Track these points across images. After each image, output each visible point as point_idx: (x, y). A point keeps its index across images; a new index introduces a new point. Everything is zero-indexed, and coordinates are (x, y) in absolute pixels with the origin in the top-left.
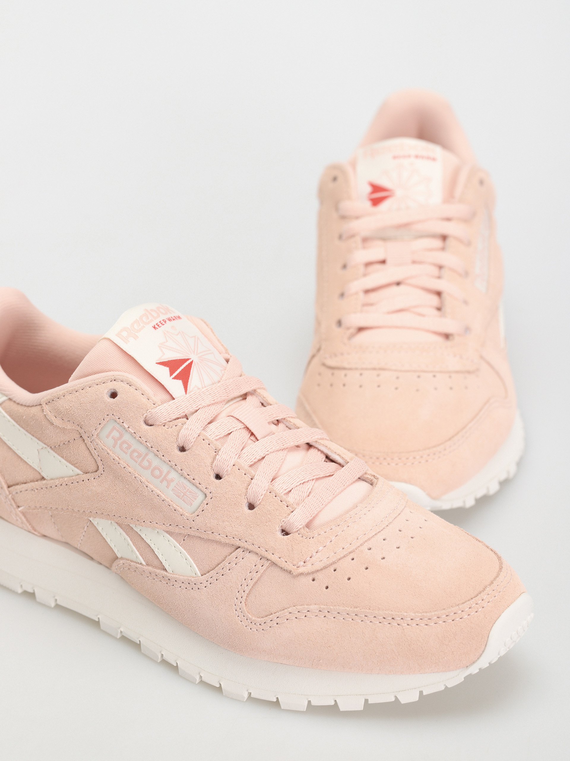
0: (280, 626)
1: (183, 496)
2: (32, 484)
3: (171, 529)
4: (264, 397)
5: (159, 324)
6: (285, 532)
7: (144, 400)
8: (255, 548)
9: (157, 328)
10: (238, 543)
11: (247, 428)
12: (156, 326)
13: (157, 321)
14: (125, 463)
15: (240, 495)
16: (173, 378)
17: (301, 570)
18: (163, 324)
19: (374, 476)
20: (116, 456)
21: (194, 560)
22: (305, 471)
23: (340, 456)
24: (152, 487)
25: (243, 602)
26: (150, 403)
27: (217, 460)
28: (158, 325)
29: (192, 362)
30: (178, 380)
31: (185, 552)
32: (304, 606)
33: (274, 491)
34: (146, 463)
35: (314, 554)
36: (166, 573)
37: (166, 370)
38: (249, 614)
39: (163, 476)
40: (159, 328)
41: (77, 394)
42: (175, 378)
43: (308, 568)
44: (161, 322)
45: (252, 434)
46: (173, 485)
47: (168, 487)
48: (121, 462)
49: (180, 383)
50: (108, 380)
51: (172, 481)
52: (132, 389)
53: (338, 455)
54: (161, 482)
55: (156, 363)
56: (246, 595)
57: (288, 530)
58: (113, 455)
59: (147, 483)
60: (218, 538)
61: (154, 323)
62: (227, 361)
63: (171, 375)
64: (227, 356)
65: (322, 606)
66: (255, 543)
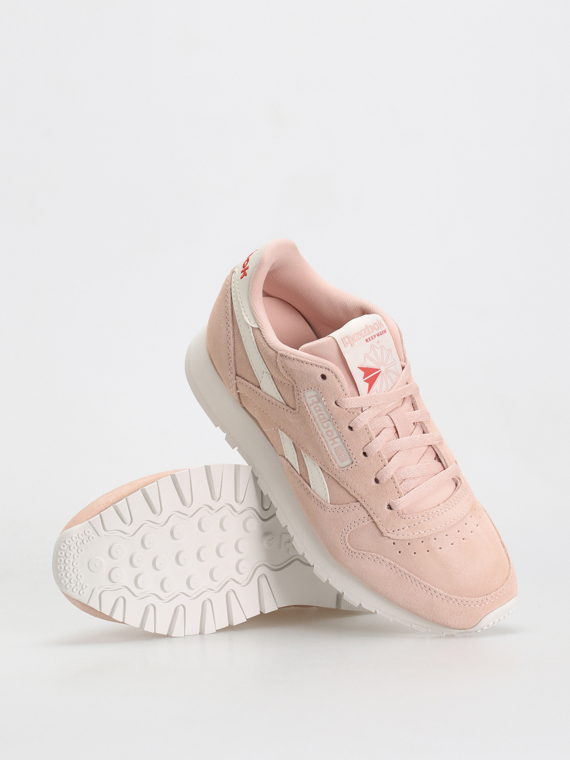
0: (363, 560)
1: (339, 455)
2: (251, 385)
3: (323, 468)
4: (415, 401)
5: (371, 338)
6: (390, 507)
7: (340, 390)
8: (368, 509)
9: (368, 342)
10: (359, 499)
11: (395, 427)
12: (368, 340)
13: (370, 336)
14: (313, 418)
15: (373, 472)
16: (364, 381)
17: (388, 535)
18: (373, 338)
19: (460, 479)
20: (309, 411)
21: (329, 493)
22: (418, 469)
23: (445, 460)
24: (323, 440)
25: (347, 534)
26: (344, 393)
27: (368, 446)
28: (369, 339)
29: (380, 372)
30: (367, 383)
31: (326, 484)
32: (381, 557)
33: (394, 479)
34: (325, 425)
35: (402, 529)
36: (310, 489)
37: (362, 373)
38: (347, 542)
39: (332, 438)
40: (369, 342)
41: (302, 364)
42: (366, 381)
43: (394, 536)
44: (372, 337)
45: (397, 432)
46: (336, 445)
47: (332, 445)
48: (311, 416)
49: (367, 385)
50: (324, 367)
51: (337, 443)
52: (336, 380)
53: (444, 459)
54: (330, 440)
55: (358, 367)
56: (351, 531)
57: (392, 507)
58: (308, 409)
59: (321, 436)
60: (349, 489)
61: (367, 337)
62: (403, 368)
63: (364, 378)
64: (404, 364)
65: (392, 562)
66: (369, 505)
